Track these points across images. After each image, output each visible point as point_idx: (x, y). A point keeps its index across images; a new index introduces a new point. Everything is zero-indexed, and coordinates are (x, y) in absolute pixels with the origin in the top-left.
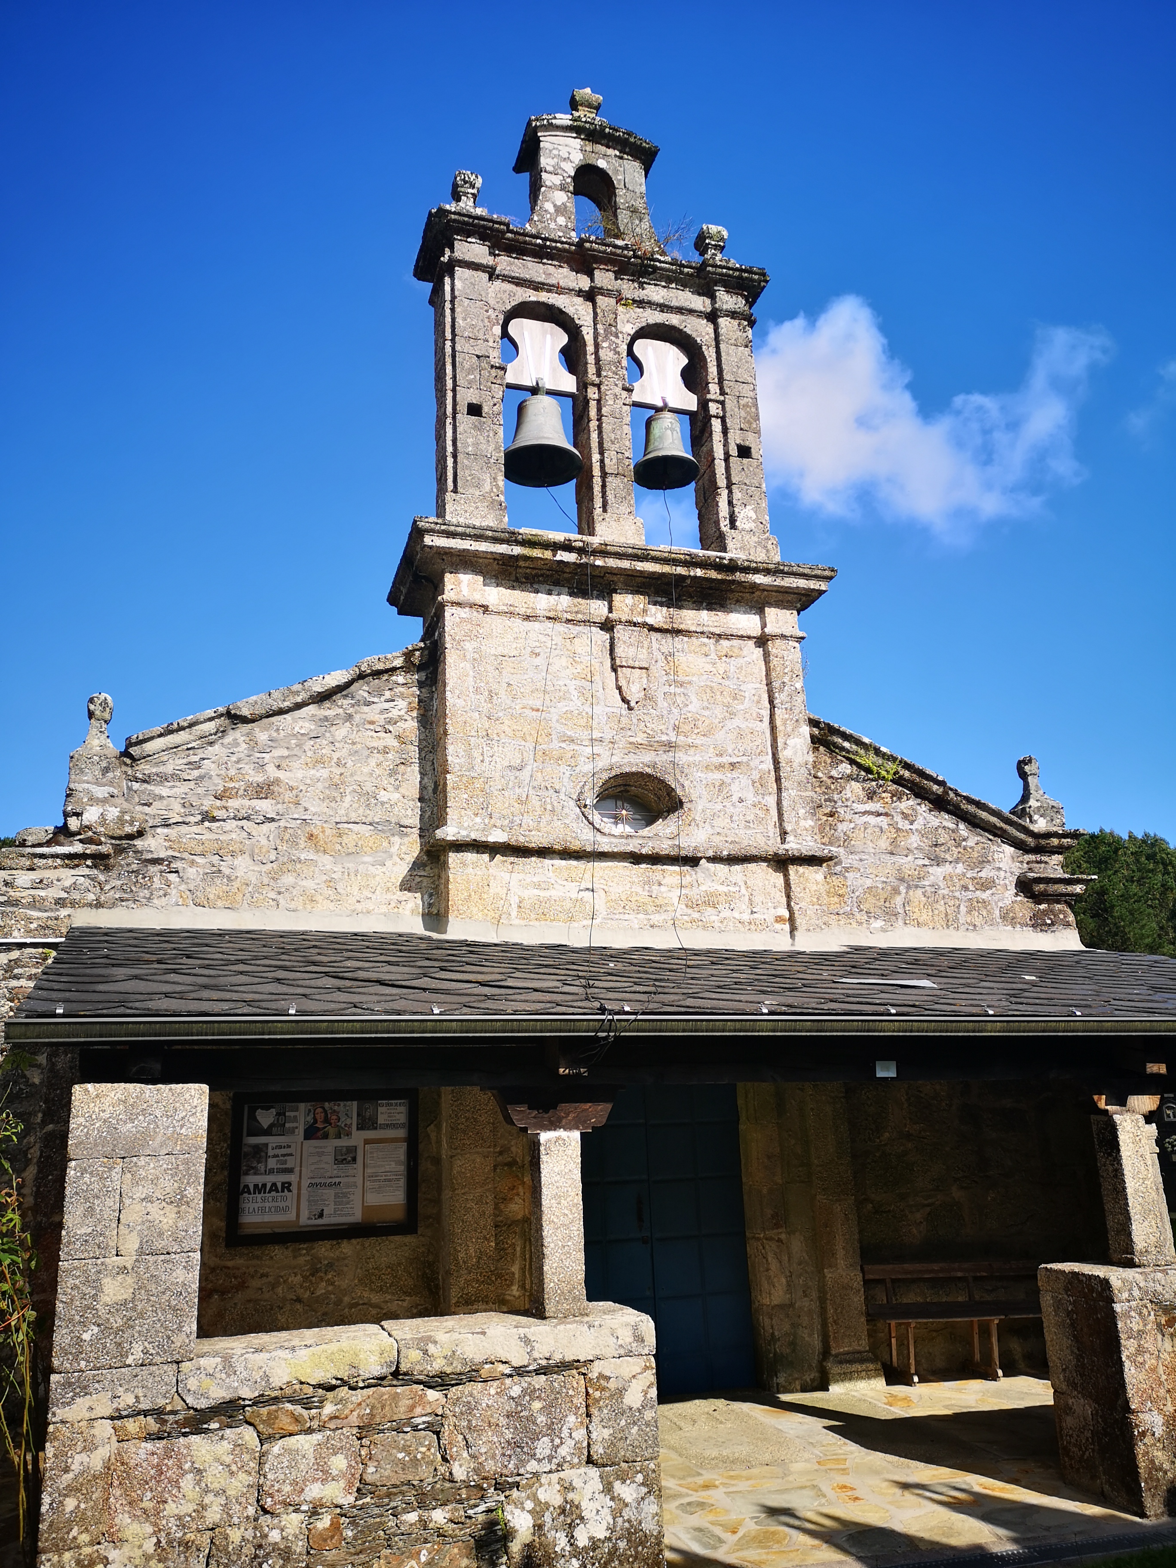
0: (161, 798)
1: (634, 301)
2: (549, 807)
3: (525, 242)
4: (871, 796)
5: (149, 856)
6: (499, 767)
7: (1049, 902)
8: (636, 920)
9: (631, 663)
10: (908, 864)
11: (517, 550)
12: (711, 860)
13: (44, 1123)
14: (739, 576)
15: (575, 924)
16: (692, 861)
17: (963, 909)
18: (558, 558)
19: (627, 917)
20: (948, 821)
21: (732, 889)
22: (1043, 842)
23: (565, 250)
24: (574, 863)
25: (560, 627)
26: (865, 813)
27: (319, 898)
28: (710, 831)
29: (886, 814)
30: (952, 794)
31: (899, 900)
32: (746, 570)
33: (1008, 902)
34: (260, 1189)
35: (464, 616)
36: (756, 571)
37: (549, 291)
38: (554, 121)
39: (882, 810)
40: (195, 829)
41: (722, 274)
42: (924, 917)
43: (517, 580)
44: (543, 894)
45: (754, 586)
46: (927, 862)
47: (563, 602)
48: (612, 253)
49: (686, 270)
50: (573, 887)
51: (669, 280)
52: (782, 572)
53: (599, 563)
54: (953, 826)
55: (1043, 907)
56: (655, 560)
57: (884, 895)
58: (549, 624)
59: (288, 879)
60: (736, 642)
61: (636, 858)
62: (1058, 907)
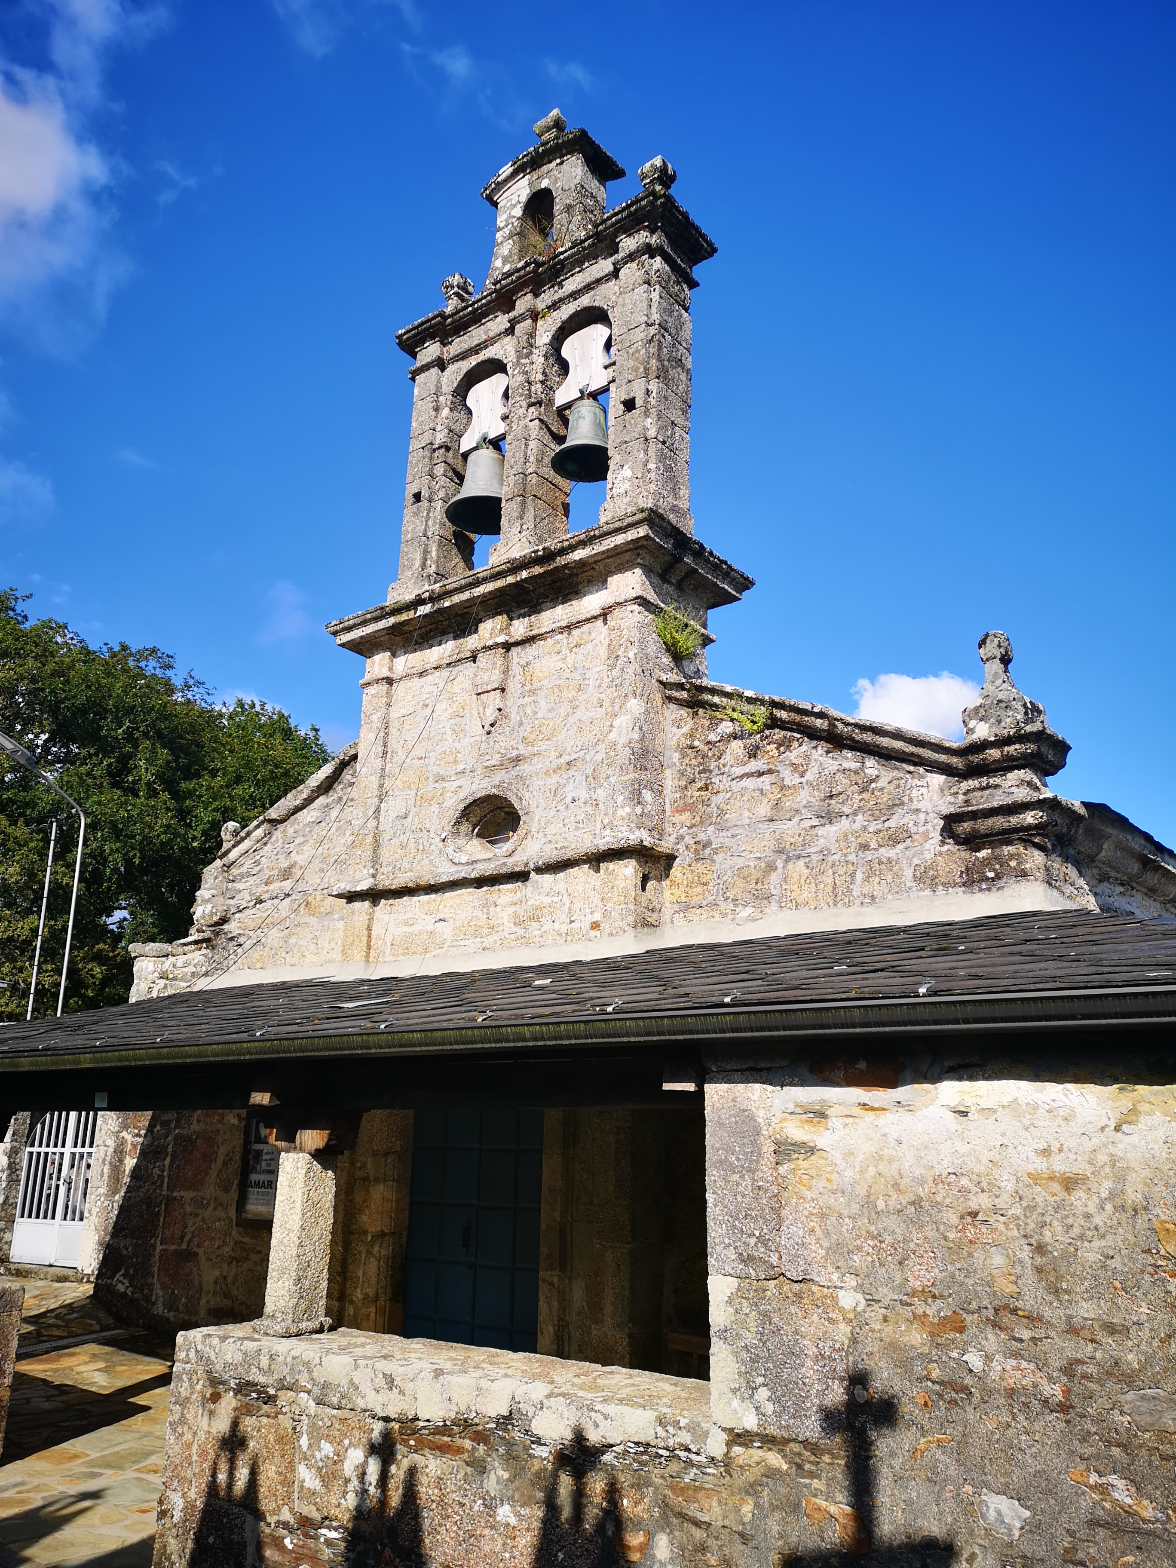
0: (240, 891)
1: (549, 308)
2: (421, 847)
4: (753, 753)
5: (230, 936)
6: (391, 819)
7: (992, 845)
8: (473, 944)
9: (485, 688)
10: (790, 829)
11: (392, 621)
12: (539, 870)
15: (428, 955)
17: (859, 876)
19: (466, 942)
20: (849, 759)
21: (555, 899)
22: (975, 759)
24: (433, 896)
25: (445, 673)
26: (741, 777)
27: (307, 953)
28: (543, 840)
29: (770, 772)
30: (840, 726)
31: (774, 877)
33: (929, 856)
34: (257, 1184)
35: (374, 692)
38: (499, 179)
39: (765, 768)
40: (253, 911)
42: (806, 894)
43: (417, 643)
44: (409, 929)
46: (815, 822)
47: (446, 650)
50: (431, 919)
54: (854, 765)
55: (983, 854)
57: (756, 874)
58: (437, 673)
59: (293, 940)
60: (586, 628)
61: (480, 882)
62: (1007, 850)
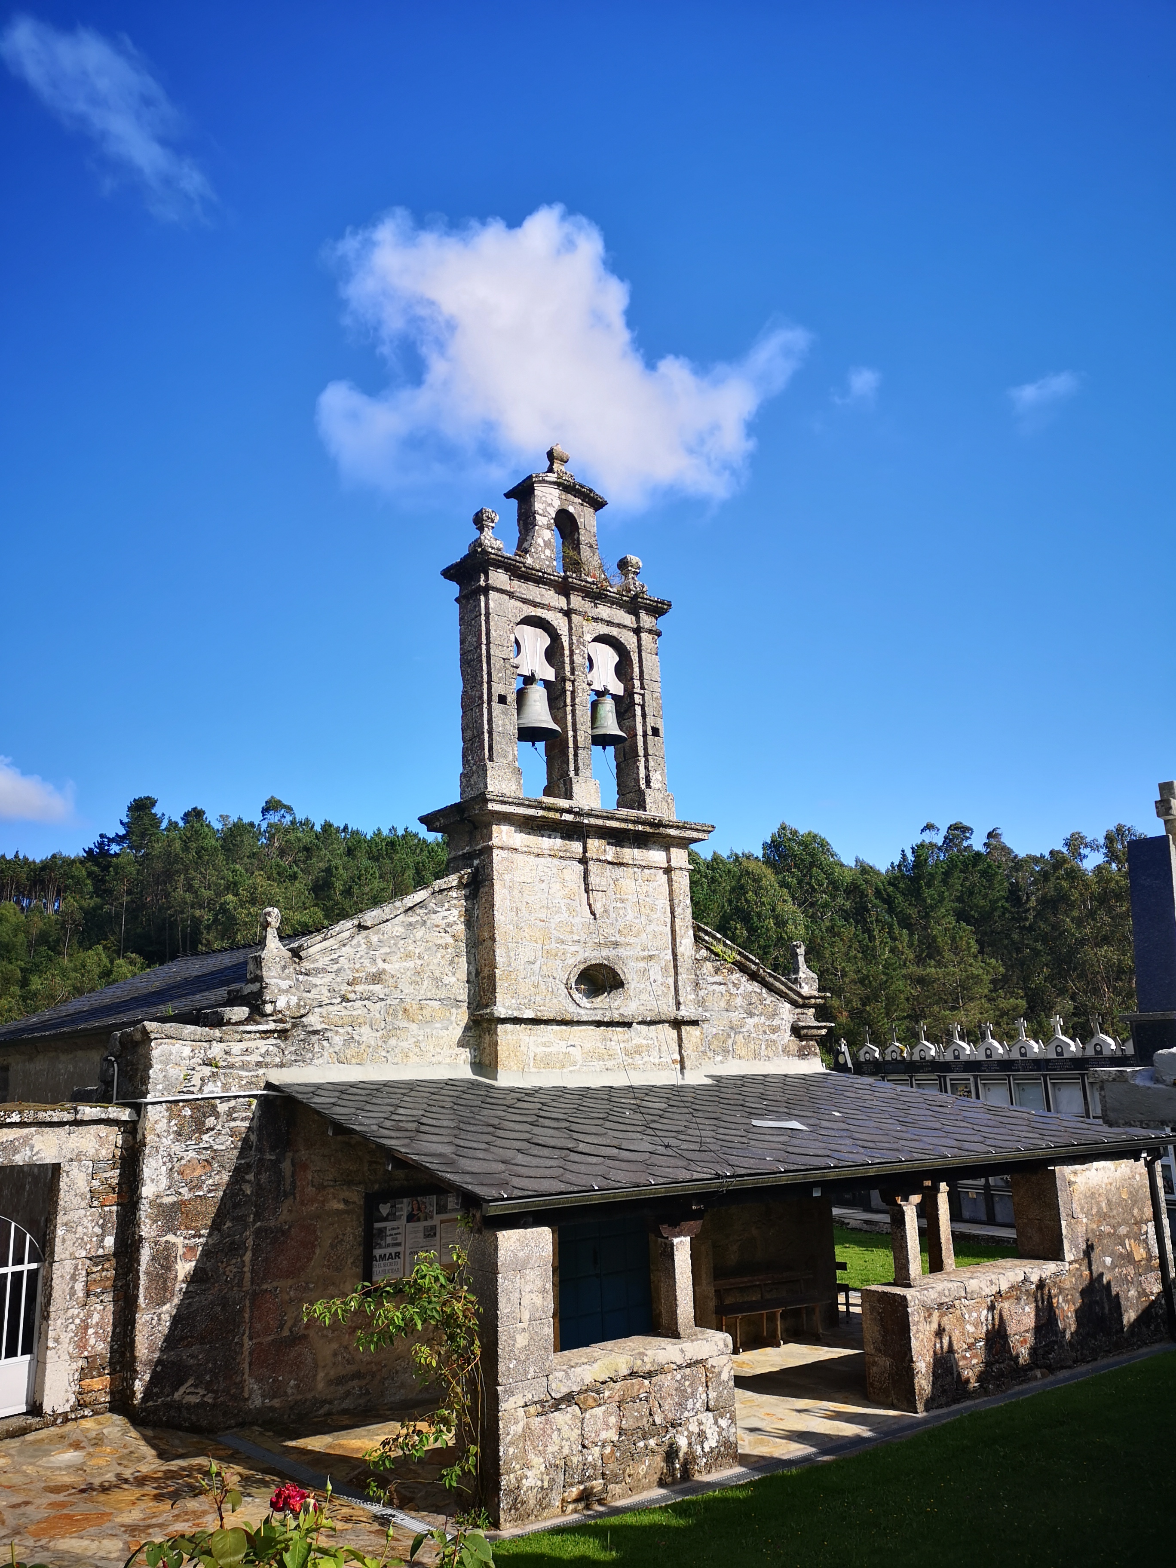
0: (316, 986)
1: (593, 618)
2: (550, 989)
3: (532, 574)
4: (717, 971)
5: (311, 1029)
6: (522, 962)
7: (807, 1040)
8: (599, 1065)
9: (597, 888)
10: (736, 1016)
11: (541, 813)
12: (639, 1023)
13: (255, 1222)
14: (662, 830)
15: (565, 1070)
16: (628, 1025)
17: (763, 1047)
18: (563, 818)
19: (593, 1063)
20: (755, 987)
21: (649, 1042)
22: (806, 1001)
23: (555, 581)
24: (564, 1027)
25: (556, 861)
26: (713, 983)
27: (411, 1054)
28: (638, 1003)
29: (725, 984)
30: (761, 971)
31: (730, 1042)
32: (666, 826)
33: (786, 1041)
34: (383, 1257)
35: (504, 856)
36: (672, 827)
37: (542, 608)
39: (723, 981)
40: (336, 1008)
41: (646, 604)
42: (743, 1053)
43: (532, 828)
44: (548, 1050)
45: (669, 836)
46: (745, 1015)
47: (557, 843)
48: (584, 586)
49: (625, 598)
50: (563, 1044)
51: (613, 603)
52: (686, 828)
53: (586, 821)
54: (759, 991)
55: (804, 1043)
56: (618, 819)
57: (722, 1039)
58: (550, 859)
59: (393, 1042)
60: (652, 871)
61: (599, 1024)
62: (811, 1043)
